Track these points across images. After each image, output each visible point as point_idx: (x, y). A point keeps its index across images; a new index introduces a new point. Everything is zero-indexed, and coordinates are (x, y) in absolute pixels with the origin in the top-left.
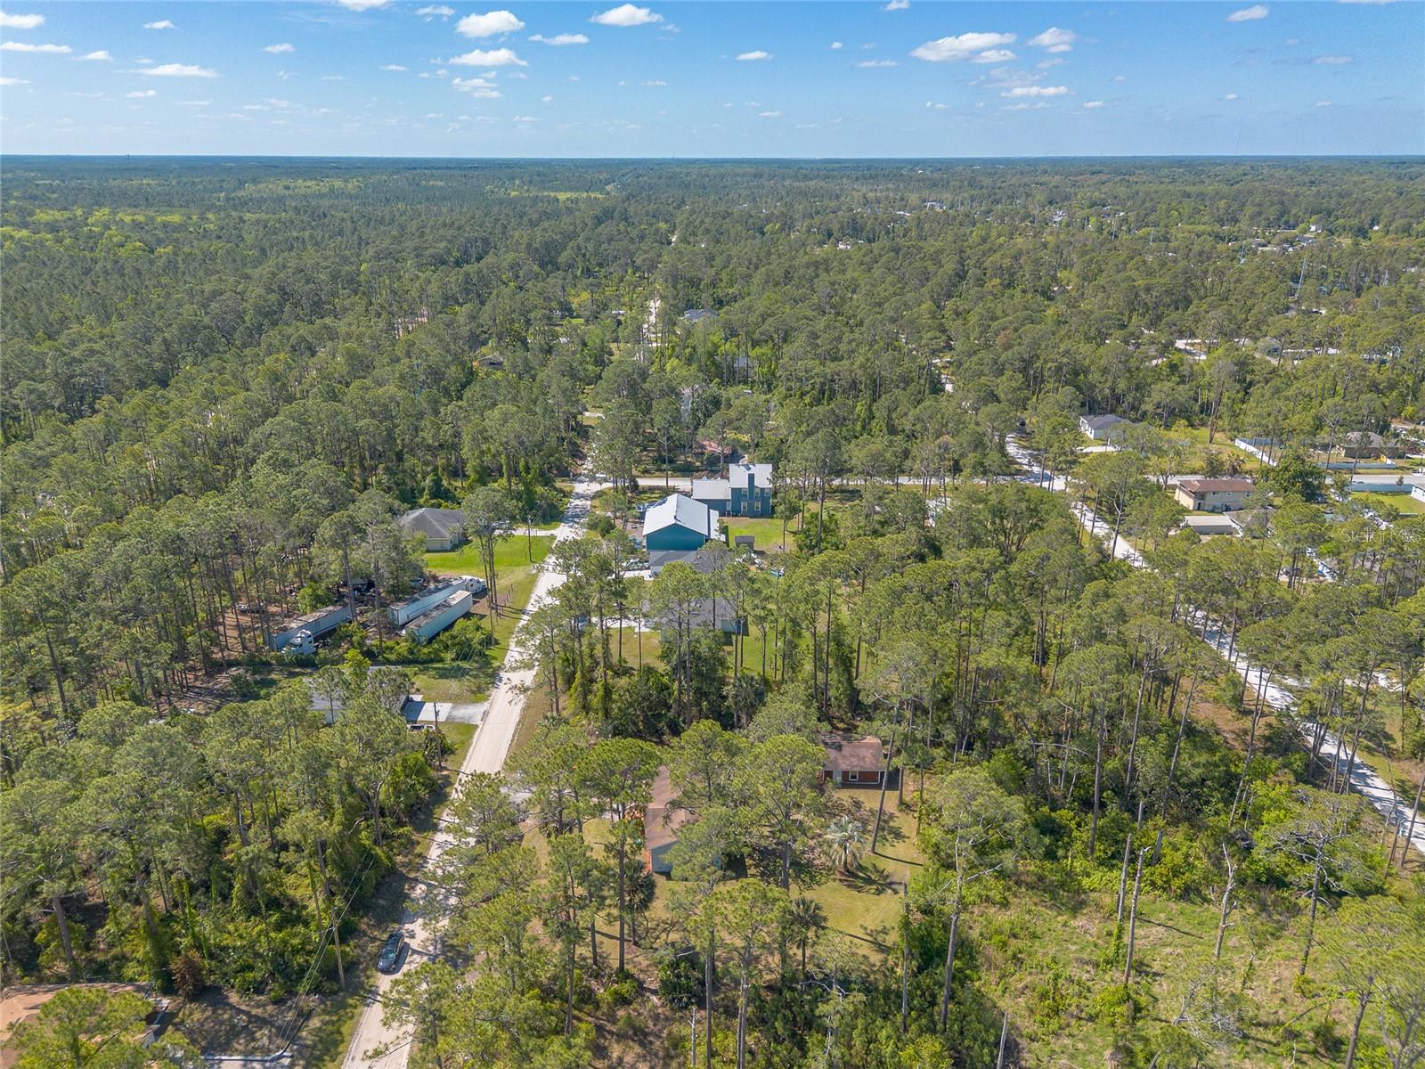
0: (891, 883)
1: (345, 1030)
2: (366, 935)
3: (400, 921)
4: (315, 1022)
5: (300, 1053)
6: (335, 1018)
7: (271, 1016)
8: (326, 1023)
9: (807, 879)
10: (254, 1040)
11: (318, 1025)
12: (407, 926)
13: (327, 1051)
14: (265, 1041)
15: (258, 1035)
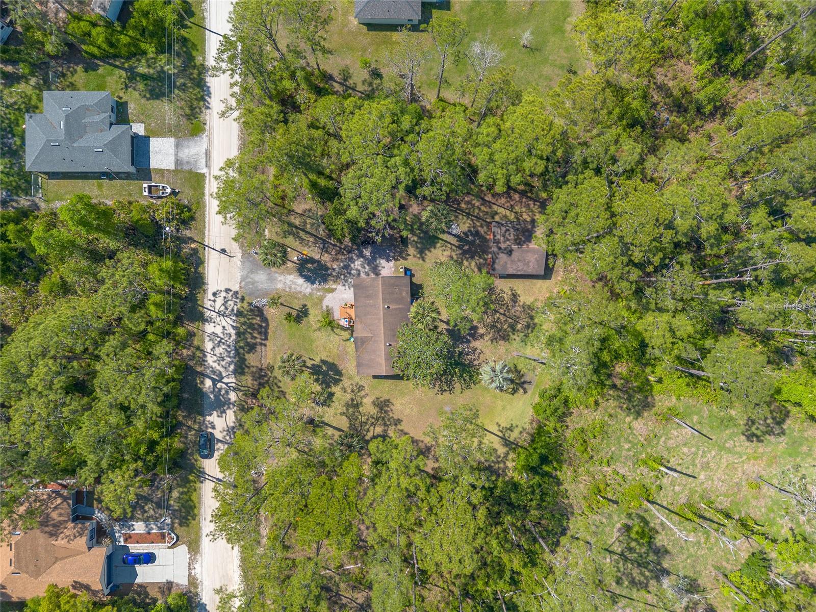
0: (525, 382)
1: (193, 498)
2: (184, 425)
3: (202, 414)
4: (175, 494)
5: (174, 515)
6: (185, 490)
7: (149, 495)
8: (182, 493)
9: (467, 378)
10: (146, 512)
11: (178, 495)
12: (208, 418)
13: (188, 513)
14: (152, 512)
15: (146, 508)
